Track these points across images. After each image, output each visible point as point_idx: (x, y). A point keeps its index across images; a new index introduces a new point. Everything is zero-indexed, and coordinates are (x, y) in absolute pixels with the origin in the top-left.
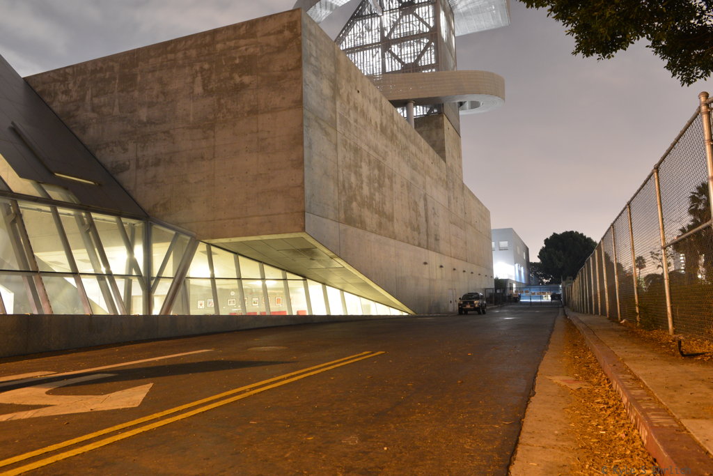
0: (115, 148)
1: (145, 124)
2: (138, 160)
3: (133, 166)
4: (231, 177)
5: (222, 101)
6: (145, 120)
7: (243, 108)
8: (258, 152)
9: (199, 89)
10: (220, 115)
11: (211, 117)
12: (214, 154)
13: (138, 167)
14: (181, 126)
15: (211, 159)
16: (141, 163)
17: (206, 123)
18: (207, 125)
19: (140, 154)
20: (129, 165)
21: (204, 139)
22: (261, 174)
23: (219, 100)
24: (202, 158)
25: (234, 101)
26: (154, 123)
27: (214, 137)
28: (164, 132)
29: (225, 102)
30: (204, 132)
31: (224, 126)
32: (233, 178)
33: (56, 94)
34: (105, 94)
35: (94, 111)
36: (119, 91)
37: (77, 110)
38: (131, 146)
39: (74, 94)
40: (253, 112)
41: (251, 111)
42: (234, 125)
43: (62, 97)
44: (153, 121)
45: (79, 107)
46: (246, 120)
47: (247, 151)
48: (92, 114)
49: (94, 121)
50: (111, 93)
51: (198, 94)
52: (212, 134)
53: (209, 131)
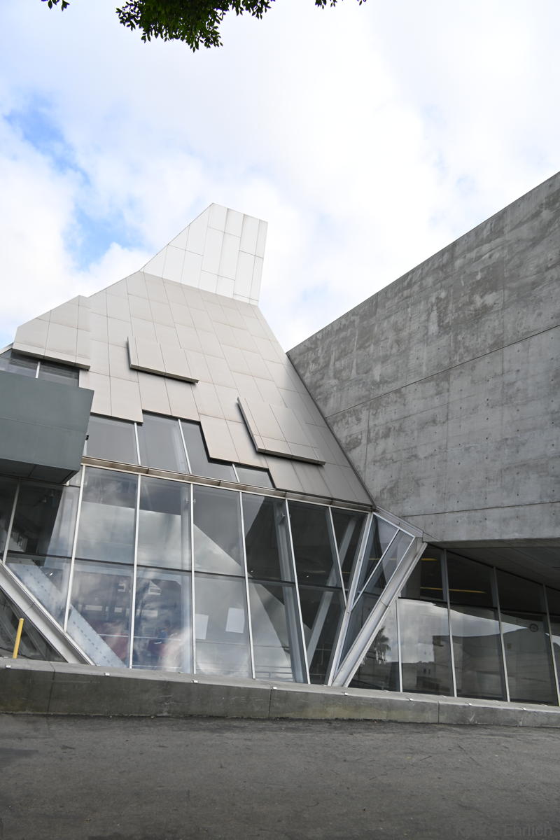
2: (369, 432)
3: (364, 441)
4: (467, 446)
7: (485, 341)
8: (503, 405)
9: (434, 328)
10: (457, 357)
12: (447, 416)
13: (369, 440)
14: (413, 381)
15: (444, 423)
16: (372, 435)
17: (440, 371)
18: (441, 375)
19: (372, 423)
20: (361, 439)
21: (437, 395)
22: (507, 439)
23: (456, 337)
24: (434, 422)
25: (474, 335)
26: (386, 382)
28: (396, 392)
30: (438, 385)
31: (461, 373)
32: (470, 447)
33: (308, 364)
34: (346, 355)
35: (335, 377)
36: (357, 349)
37: (322, 378)
38: (364, 415)
39: (321, 361)
40: (498, 345)
41: (495, 344)
42: (473, 368)
43: (313, 367)
44: (386, 379)
45: (324, 375)
46: (487, 359)
47: (488, 405)
48: (333, 382)
49: (335, 388)
50: (351, 353)
51: (433, 334)
52: (446, 386)
53: (442, 383)
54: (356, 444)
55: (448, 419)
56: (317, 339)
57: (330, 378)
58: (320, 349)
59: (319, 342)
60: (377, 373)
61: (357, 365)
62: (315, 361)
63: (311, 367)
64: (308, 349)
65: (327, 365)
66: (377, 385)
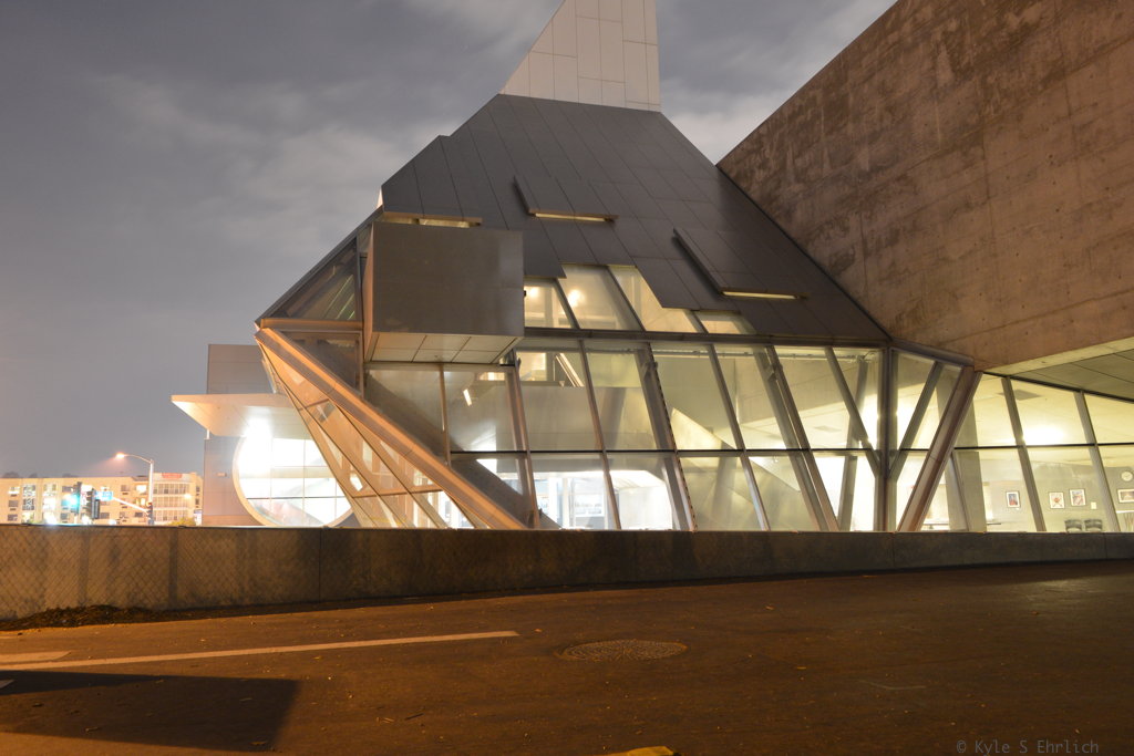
0: (831, 232)
1: (869, 175)
2: (864, 242)
3: (859, 256)
4: (1027, 227)
5: (990, 80)
6: (868, 169)
7: (1033, 75)
9: (945, 76)
10: (990, 109)
11: (973, 120)
12: (988, 192)
13: (866, 254)
14: (923, 158)
15: (983, 204)
16: (870, 245)
17: (966, 135)
18: (968, 139)
19: (867, 230)
20: (854, 255)
21: (965, 168)
22: (1090, 205)
23: (984, 81)
24: (968, 206)
25: (1013, 71)
26: (882, 168)
27: (984, 158)
28: (898, 179)
29: (997, 80)
30: (965, 154)
31: (1000, 128)
32: (1031, 228)
33: (752, 172)
34: (809, 146)
35: (798, 180)
36: (827, 135)
37: (778, 187)
38: (853, 221)
39: (773, 164)
40: (1057, 76)
41: (1051, 76)
42: (1020, 118)
43: (760, 175)
44: (879, 165)
45: (780, 182)
46: (1041, 100)
47: (1052, 163)
48: (797, 187)
49: (800, 196)
50: (817, 141)
51: (945, 85)
52: (978, 151)
53: (972, 149)
54: (846, 261)
55: (989, 198)
56: (761, 136)
57: (789, 184)
58: (768, 147)
59: (765, 140)
60: (864, 159)
61: (830, 155)
62: (763, 166)
63: (757, 174)
64: (750, 152)
65: (783, 167)
66: (867, 176)
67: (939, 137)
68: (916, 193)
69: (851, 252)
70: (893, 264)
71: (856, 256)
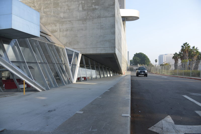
0: (52, 25)
1: (63, 18)
4: (92, 36)
5: (89, 13)
6: (62, 17)
7: (96, 15)
8: (100, 29)
9: (81, 9)
10: (88, 17)
11: (85, 18)
12: (86, 29)
13: (60, 31)
14: (75, 20)
15: (85, 30)
16: (61, 30)
18: (84, 20)
19: (61, 27)
20: (57, 31)
21: (82, 24)
22: (102, 36)
23: (87, 13)
24: (82, 30)
25: (93, 13)
26: (65, 18)
27: (86, 24)
28: (69, 21)
29: (90, 13)
31: (89, 20)
35: (44, 13)
36: (53, 8)
39: (37, 7)
40: (99, 17)
41: (98, 17)
42: (93, 20)
46: (96, 19)
47: (97, 28)
52: (85, 22)
53: (84, 22)
54: (55, 31)
55: (86, 30)
58: (36, 4)
60: (62, 15)
65: (40, 9)
67: (78, 18)
68: (72, 25)
69: (57, 30)
70: (66, 34)
71: (58, 31)
